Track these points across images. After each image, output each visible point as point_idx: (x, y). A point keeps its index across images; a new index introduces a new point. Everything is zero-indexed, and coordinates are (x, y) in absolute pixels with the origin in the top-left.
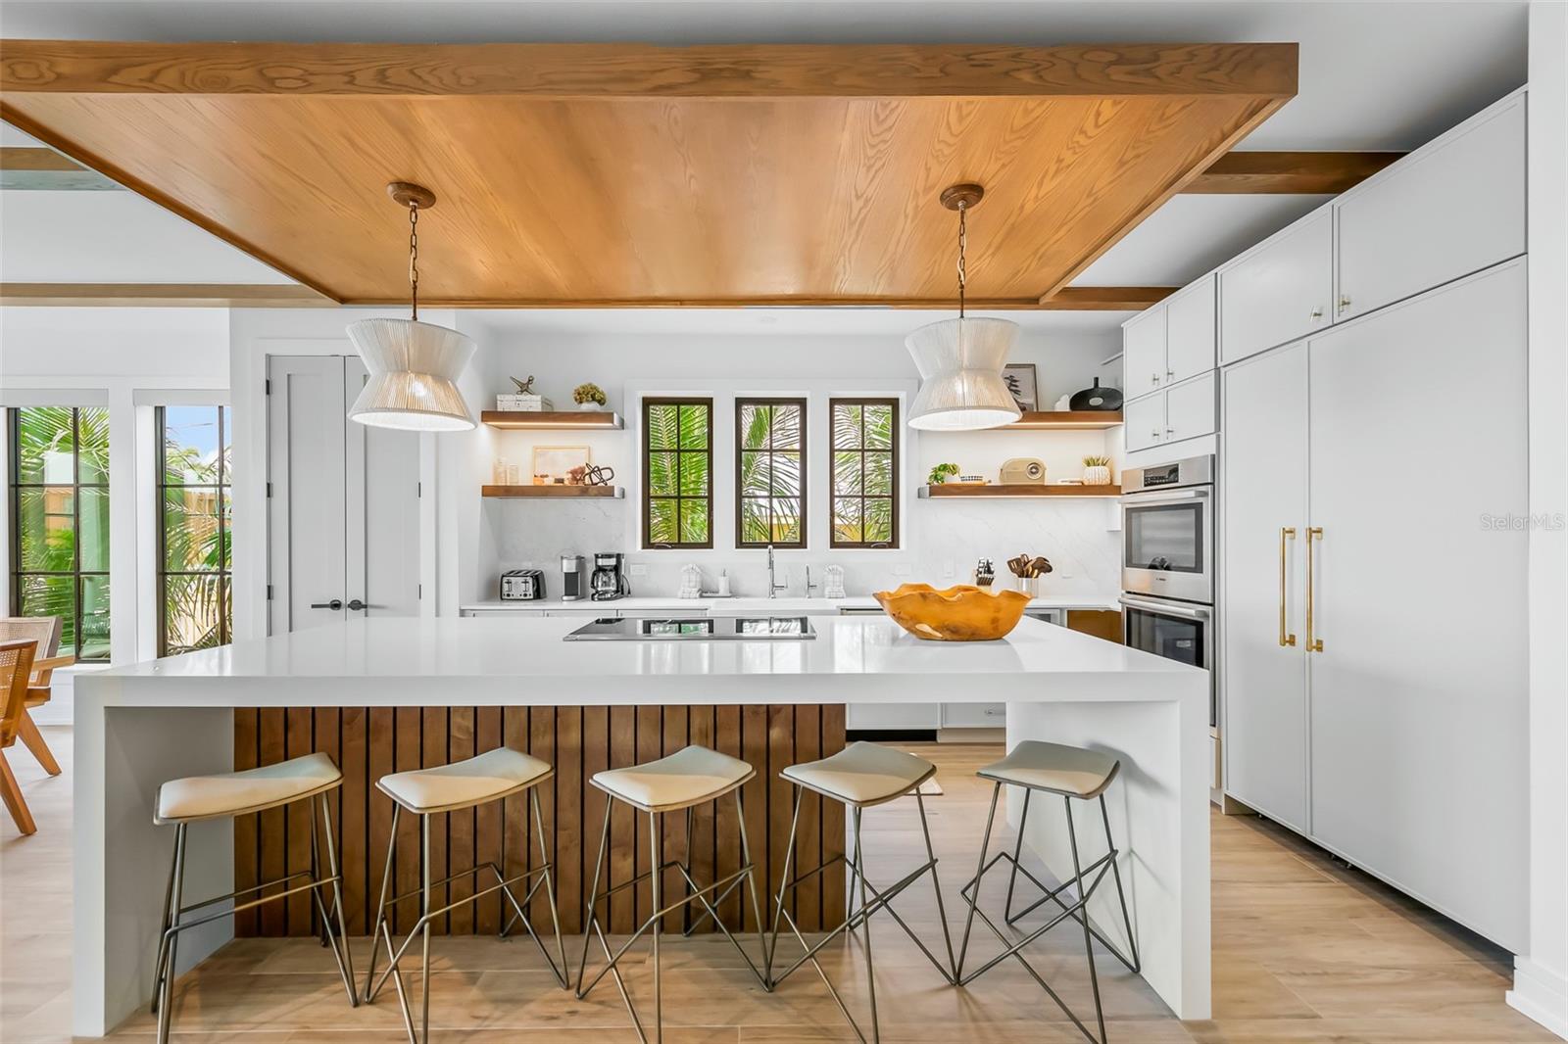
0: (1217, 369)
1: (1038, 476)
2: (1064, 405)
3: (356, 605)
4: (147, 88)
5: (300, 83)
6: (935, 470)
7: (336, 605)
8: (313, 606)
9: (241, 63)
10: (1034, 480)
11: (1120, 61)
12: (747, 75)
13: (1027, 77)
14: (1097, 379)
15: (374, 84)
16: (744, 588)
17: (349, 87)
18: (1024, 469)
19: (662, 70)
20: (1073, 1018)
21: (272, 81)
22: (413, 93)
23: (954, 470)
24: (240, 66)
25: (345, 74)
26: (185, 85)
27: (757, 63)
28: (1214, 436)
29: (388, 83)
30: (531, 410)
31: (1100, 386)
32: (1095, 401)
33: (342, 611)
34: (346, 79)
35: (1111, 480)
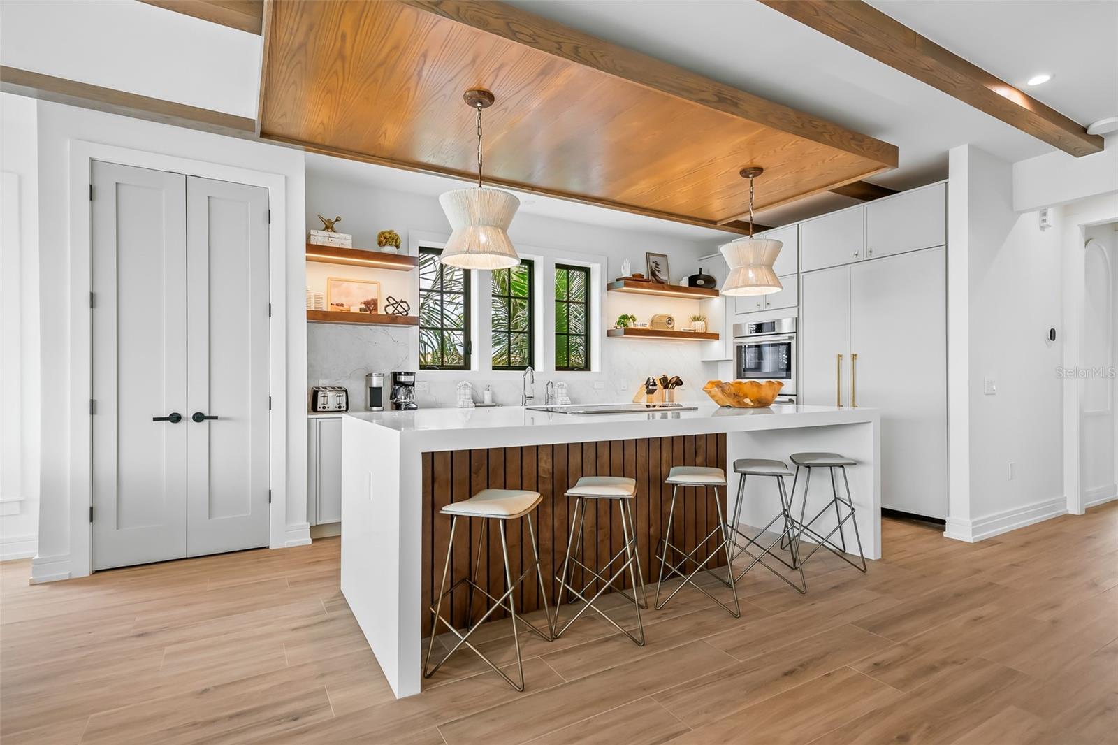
0: (798, 273)
1: (671, 326)
2: (685, 282)
3: (199, 417)
4: (433, 9)
5: (530, 40)
6: (620, 318)
7: (176, 418)
8: (155, 419)
9: (496, 14)
10: (668, 328)
11: (853, 139)
12: (736, 105)
13: (827, 136)
14: (701, 269)
15: (573, 54)
16: (500, 399)
17: (558, 51)
18: (665, 320)
19: (704, 91)
20: (853, 565)
21: (514, 33)
22: (592, 66)
23: (633, 318)
24: (496, 16)
25: (557, 43)
26: (459, 17)
27: (741, 100)
28: (797, 308)
29: (579, 56)
30: (342, 246)
31: (703, 273)
32: (700, 282)
33: (182, 424)
34: (557, 46)
35: (706, 330)
